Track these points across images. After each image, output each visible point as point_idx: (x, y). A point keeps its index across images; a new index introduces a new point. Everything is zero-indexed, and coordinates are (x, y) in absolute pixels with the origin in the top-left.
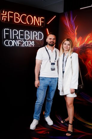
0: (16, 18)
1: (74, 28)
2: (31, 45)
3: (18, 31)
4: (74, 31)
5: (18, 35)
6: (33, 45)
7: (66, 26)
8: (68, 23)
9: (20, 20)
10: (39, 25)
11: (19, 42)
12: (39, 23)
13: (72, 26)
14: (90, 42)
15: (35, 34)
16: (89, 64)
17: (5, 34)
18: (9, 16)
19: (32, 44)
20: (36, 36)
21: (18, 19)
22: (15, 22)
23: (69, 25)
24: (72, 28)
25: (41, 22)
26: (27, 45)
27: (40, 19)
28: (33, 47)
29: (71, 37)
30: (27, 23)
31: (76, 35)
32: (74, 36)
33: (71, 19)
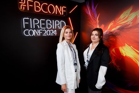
0: (36, 7)
1: (96, 16)
2: (53, 34)
3: (39, 21)
4: (96, 20)
5: (39, 24)
6: (56, 34)
7: (87, 15)
8: (89, 12)
9: (41, 9)
10: (61, 14)
11: (41, 31)
12: (61, 12)
13: (94, 15)
14: (113, 30)
15: (57, 23)
16: (113, 52)
17: (25, 24)
18: (29, 5)
19: (55, 32)
20: (59, 25)
21: (39, 8)
22: (35, 10)
23: (91, 14)
24: (94, 16)
25: (63, 12)
26: (49, 34)
27: (62, 8)
28: (56, 36)
29: (93, 25)
30: (48, 12)
31: (98, 23)
32: (96, 24)
33: (92, 8)
